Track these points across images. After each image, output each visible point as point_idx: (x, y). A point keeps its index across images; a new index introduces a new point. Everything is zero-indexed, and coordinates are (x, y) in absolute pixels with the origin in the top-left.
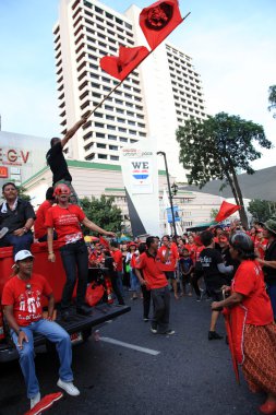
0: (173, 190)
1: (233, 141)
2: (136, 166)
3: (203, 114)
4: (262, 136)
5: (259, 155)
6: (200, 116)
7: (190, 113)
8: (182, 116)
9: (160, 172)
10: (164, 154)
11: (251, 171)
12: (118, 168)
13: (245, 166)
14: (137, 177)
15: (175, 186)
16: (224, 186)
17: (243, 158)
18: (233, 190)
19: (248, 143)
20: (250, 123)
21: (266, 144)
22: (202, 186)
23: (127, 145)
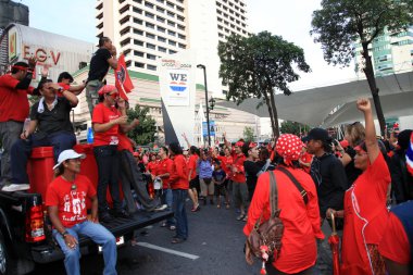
0: (210, 104)
1: (273, 61)
2: (174, 77)
3: (244, 32)
4: (301, 59)
5: (297, 77)
6: (241, 33)
7: (232, 29)
8: (223, 32)
9: (198, 86)
10: (204, 67)
11: (287, 92)
12: (156, 79)
13: (283, 87)
14: (174, 89)
15: (212, 100)
16: (261, 104)
17: (281, 78)
18: (270, 109)
19: (287, 65)
20: (291, 45)
21: (305, 67)
22: (239, 102)
23: (166, 55)
